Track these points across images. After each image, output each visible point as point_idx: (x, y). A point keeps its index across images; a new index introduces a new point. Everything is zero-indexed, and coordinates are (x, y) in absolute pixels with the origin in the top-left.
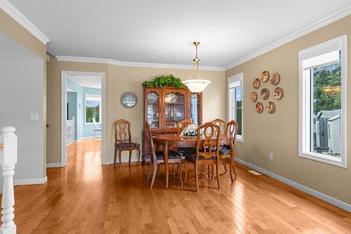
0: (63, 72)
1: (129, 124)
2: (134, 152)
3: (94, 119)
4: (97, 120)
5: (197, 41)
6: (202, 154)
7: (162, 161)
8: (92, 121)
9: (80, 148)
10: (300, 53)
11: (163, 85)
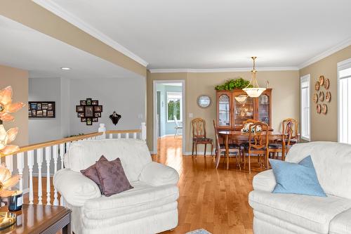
0: (154, 82)
1: (204, 122)
2: (209, 146)
3: (175, 117)
4: (178, 118)
5: (254, 56)
6: (254, 146)
7: (225, 150)
8: (173, 119)
9: (163, 144)
10: (339, 64)
11: (233, 88)
